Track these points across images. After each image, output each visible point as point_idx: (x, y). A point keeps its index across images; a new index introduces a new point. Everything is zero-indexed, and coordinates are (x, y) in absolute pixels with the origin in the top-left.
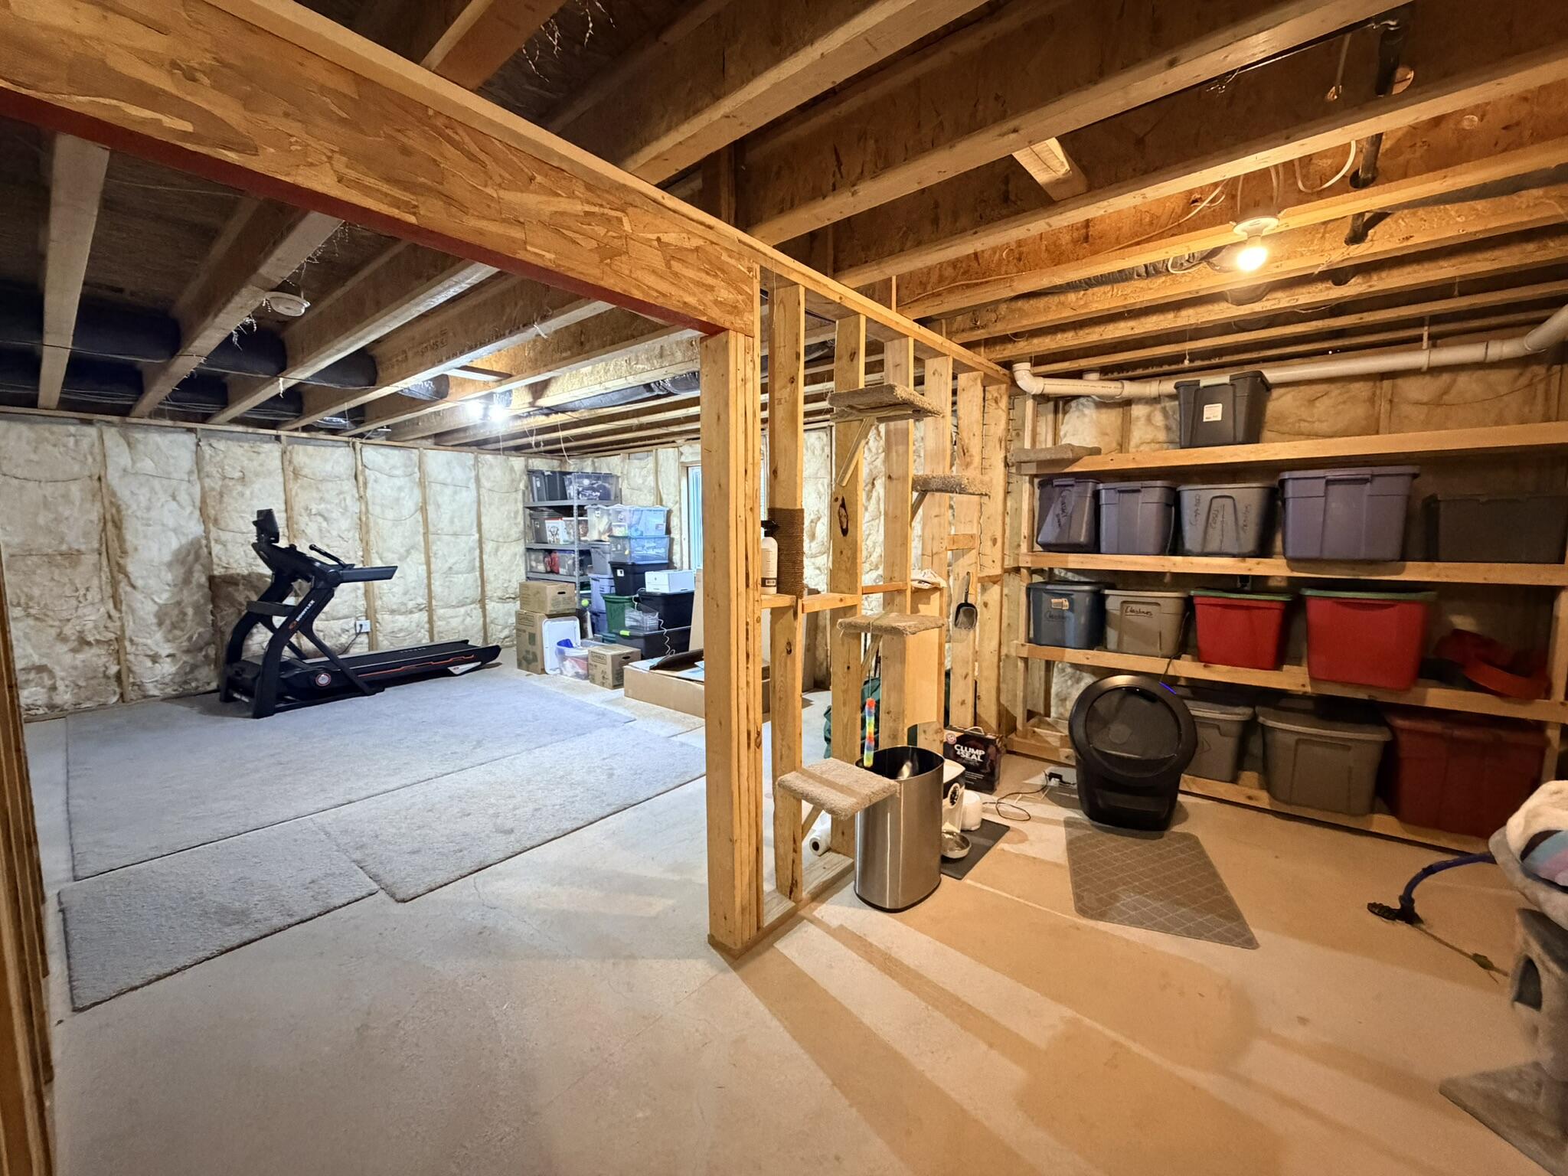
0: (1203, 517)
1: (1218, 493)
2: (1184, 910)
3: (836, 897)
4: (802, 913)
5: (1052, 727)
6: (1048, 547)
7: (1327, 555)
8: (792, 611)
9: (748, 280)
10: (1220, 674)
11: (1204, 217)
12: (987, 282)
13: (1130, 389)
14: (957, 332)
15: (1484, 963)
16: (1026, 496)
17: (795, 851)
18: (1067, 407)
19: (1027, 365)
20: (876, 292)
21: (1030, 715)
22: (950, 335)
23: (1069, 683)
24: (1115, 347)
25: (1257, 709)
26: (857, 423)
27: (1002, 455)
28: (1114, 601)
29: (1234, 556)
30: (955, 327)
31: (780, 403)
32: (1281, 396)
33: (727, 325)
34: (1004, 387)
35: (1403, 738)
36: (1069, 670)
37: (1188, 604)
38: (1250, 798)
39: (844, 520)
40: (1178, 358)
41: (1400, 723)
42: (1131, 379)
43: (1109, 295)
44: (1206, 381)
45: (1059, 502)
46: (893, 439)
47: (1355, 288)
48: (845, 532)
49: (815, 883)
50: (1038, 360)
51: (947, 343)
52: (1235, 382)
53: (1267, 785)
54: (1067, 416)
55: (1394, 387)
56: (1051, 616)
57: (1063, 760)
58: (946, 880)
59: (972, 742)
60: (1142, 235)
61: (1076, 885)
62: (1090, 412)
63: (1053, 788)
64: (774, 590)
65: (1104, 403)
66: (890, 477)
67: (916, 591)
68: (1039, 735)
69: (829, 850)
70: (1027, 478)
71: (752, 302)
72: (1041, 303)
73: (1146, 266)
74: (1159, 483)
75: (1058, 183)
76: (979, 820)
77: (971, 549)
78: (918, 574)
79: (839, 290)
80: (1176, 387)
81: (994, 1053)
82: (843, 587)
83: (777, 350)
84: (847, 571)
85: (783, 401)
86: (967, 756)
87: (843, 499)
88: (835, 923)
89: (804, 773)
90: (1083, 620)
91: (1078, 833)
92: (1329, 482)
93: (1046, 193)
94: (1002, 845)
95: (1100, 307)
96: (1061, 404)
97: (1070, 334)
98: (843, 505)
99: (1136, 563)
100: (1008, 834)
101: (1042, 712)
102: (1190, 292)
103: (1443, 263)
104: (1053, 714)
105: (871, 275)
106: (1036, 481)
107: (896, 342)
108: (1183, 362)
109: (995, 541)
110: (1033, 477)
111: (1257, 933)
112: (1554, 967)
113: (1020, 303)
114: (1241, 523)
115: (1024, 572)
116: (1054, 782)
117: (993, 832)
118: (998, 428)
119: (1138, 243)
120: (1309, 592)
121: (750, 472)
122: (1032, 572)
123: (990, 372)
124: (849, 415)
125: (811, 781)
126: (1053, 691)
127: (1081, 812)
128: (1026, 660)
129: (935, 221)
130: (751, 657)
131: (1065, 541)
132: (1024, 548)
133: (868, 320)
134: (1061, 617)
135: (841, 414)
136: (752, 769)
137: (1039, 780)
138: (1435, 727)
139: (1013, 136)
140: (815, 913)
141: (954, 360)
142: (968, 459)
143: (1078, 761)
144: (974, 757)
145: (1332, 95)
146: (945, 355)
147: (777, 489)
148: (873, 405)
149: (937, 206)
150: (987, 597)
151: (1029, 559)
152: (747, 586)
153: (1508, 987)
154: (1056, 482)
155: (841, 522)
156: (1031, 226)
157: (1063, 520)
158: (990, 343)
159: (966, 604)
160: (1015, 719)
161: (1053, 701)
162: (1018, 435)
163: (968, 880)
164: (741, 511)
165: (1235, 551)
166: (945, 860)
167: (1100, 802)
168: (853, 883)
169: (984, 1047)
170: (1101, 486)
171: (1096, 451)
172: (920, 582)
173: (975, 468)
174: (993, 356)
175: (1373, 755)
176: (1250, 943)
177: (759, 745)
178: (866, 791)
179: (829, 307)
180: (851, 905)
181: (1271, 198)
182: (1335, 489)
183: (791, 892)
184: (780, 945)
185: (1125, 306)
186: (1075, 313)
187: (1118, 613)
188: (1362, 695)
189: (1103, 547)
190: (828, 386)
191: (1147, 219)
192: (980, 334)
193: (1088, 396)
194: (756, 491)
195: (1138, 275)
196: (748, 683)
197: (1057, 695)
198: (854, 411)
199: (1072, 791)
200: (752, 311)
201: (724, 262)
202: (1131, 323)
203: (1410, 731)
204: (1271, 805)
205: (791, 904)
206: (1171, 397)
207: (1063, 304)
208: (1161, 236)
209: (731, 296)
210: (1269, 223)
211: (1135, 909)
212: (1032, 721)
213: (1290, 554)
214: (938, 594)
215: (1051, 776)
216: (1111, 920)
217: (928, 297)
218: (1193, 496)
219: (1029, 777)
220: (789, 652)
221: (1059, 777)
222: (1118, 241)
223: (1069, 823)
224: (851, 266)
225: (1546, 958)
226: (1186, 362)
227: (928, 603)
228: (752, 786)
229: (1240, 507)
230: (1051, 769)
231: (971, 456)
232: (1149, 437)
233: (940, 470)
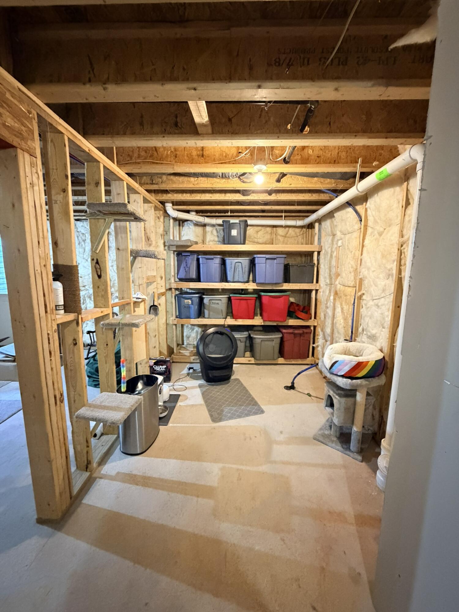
0: (233, 269)
1: (237, 261)
2: (243, 407)
3: (112, 457)
4: (94, 475)
5: (185, 349)
6: (181, 280)
7: (267, 282)
8: (75, 322)
9: (30, 120)
10: (240, 322)
11: (243, 160)
12: (162, 163)
13: (207, 220)
14: (144, 184)
15: (309, 395)
16: (172, 259)
17: (88, 447)
18: (183, 224)
19: (171, 205)
20: (107, 152)
21: (178, 345)
22: (141, 184)
23: (190, 331)
24: (202, 203)
25: (250, 332)
26: (103, 220)
27: (163, 242)
28: (207, 299)
29: (242, 282)
30: (143, 182)
31: (56, 203)
32: (250, 229)
33: (15, 144)
34: (161, 212)
35: (285, 335)
36: (190, 326)
37: (229, 299)
38: (249, 361)
39: (99, 270)
40: (226, 211)
41: (284, 331)
42: (207, 216)
43: (206, 182)
44: (232, 221)
45: (185, 262)
46: (119, 230)
47: (273, 197)
48: (100, 277)
49: (99, 456)
50: (175, 203)
51: (140, 188)
52: (241, 223)
53: (253, 356)
54: (184, 228)
55: (276, 230)
56: (185, 307)
57: (192, 361)
58: (161, 428)
59: (161, 363)
60: (223, 160)
61: (209, 411)
62: (192, 227)
63: (192, 373)
64: (63, 312)
65: (197, 224)
66: (118, 249)
67: (135, 303)
68: (182, 353)
69: (102, 434)
70: (172, 252)
71: (33, 134)
72: (181, 179)
73: (222, 174)
74: (219, 256)
75: (203, 125)
76: (168, 396)
77: (154, 282)
78: (135, 295)
79: (86, 145)
80: (223, 222)
81: (200, 499)
82: (100, 305)
83: (51, 171)
84: (102, 296)
85: (58, 202)
86: (159, 369)
87: (97, 260)
88: (113, 473)
89: (90, 406)
90: (196, 307)
91: (204, 389)
92: (267, 259)
93: (196, 128)
94: (179, 403)
95: (204, 186)
96: (181, 222)
97: (188, 195)
98: (97, 263)
99: (213, 285)
100: (180, 398)
101: (181, 343)
102: (233, 187)
103: (293, 195)
104: (185, 343)
105: (106, 142)
106: (176, 253)
107: (117, 182)
108: (228, 213)
109: (162, 278)
110: (174, 251)
111: (263, 407)
112: (337, 397)
113: (172, 177)
114: (244, 271)
115: (173, 290)
116: (191, 371)
117: (174, 398)
118: (161, 230)
119: (222, 163)
120: (263, 294)
121: (41, 242)
122: (176, 289)
123: (157, 205)
124: (98, 215)
125: (96, 410)
126: (185, 334)
127: (203, 380)
128: (176, 325)
129: (142, 124)
130: (53, 353)
131: (188, 277)
132: (172, 280)
133: (104, 167)
134: (188, 307)
135: (92, 214)
136: (59, 417)
137: (185, 371)
138: (291, 331)
139: (193, 91)
140: (102, 472)
141: (143, 197)
142: (150, 243)
143: (200, 361)
144: (162, 369)
145: (289, 127)
146: (139, 193)
147: (58, 253)
148: (112, 212)
149: (142, 117)
150: (160, 301)
151: (175, 285)
152: (46, 312)
153: (323, 403)
154: (183, 254)
155: (97, 272)
156: (189, 142)
157: (187, 269)
158: (156, 192)
159: (154, 306)
160: (173, 349)
161: (185, 339)
162: (167, 233)
163: (170, 424)
164: (38, 268)
165: (242, 281)
166: (160, 418)
167: (210, 376)
168: (119, 447)
169: (195, 499)
170: (200, 257)
171: (196, 243)
172: (137, 298)
173: (154, 247)
174: (158, 198)
175: (278, 341)
176: (262, 412)
177: (62, 401)
178: (128, 406)
179: (82, 153)
180: (120, 459)
181: (265, 159)
182: (268, 261)
183: (87, 468)
184: (84, 501)
185: (212, 188)
186: (194, 186)
187: (208, 304)
188: (275, 324)
189: (202, 280)
190: (85, 198)
191: (225, 155)
192: (155, 187)
193: (191, 221)
194: (47, 255)
195: (219, 176)
196: (52, 369)
197: (186, 336)
198: (101, 214)
199: (199, 373)
200: (33, 139)
201: (8, 99)
202: (210, 195)
203: (287, 333)
204: (255, 361)
205: (88, 474)
206: (219, 225)
207: (189, 181)
208: (229, 163)
209: (16, 125)
210: (263, 167)
211: (230, 413)
212: (179, 347)
213: (257, 281)
214: (143, 303)
215: (190, 369)
216: (224, 420)
217: (133, 163)
218: (230, 261)
219: (181, 372)
220: (75, 344)
221: (192, 368)
222: (214, 160)
223: (200, 386)
224: (94, 134)
225: (335, 395)
226: (229, 213)
227: (139, 307)
228: (60, 426)
229: (243, 266)
230: (188, 366)
231: (151, 241)
232: (212, 239)
233: (142, 246)
